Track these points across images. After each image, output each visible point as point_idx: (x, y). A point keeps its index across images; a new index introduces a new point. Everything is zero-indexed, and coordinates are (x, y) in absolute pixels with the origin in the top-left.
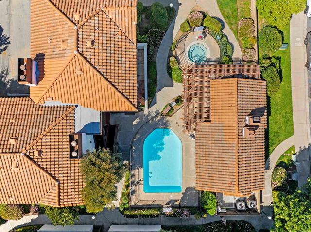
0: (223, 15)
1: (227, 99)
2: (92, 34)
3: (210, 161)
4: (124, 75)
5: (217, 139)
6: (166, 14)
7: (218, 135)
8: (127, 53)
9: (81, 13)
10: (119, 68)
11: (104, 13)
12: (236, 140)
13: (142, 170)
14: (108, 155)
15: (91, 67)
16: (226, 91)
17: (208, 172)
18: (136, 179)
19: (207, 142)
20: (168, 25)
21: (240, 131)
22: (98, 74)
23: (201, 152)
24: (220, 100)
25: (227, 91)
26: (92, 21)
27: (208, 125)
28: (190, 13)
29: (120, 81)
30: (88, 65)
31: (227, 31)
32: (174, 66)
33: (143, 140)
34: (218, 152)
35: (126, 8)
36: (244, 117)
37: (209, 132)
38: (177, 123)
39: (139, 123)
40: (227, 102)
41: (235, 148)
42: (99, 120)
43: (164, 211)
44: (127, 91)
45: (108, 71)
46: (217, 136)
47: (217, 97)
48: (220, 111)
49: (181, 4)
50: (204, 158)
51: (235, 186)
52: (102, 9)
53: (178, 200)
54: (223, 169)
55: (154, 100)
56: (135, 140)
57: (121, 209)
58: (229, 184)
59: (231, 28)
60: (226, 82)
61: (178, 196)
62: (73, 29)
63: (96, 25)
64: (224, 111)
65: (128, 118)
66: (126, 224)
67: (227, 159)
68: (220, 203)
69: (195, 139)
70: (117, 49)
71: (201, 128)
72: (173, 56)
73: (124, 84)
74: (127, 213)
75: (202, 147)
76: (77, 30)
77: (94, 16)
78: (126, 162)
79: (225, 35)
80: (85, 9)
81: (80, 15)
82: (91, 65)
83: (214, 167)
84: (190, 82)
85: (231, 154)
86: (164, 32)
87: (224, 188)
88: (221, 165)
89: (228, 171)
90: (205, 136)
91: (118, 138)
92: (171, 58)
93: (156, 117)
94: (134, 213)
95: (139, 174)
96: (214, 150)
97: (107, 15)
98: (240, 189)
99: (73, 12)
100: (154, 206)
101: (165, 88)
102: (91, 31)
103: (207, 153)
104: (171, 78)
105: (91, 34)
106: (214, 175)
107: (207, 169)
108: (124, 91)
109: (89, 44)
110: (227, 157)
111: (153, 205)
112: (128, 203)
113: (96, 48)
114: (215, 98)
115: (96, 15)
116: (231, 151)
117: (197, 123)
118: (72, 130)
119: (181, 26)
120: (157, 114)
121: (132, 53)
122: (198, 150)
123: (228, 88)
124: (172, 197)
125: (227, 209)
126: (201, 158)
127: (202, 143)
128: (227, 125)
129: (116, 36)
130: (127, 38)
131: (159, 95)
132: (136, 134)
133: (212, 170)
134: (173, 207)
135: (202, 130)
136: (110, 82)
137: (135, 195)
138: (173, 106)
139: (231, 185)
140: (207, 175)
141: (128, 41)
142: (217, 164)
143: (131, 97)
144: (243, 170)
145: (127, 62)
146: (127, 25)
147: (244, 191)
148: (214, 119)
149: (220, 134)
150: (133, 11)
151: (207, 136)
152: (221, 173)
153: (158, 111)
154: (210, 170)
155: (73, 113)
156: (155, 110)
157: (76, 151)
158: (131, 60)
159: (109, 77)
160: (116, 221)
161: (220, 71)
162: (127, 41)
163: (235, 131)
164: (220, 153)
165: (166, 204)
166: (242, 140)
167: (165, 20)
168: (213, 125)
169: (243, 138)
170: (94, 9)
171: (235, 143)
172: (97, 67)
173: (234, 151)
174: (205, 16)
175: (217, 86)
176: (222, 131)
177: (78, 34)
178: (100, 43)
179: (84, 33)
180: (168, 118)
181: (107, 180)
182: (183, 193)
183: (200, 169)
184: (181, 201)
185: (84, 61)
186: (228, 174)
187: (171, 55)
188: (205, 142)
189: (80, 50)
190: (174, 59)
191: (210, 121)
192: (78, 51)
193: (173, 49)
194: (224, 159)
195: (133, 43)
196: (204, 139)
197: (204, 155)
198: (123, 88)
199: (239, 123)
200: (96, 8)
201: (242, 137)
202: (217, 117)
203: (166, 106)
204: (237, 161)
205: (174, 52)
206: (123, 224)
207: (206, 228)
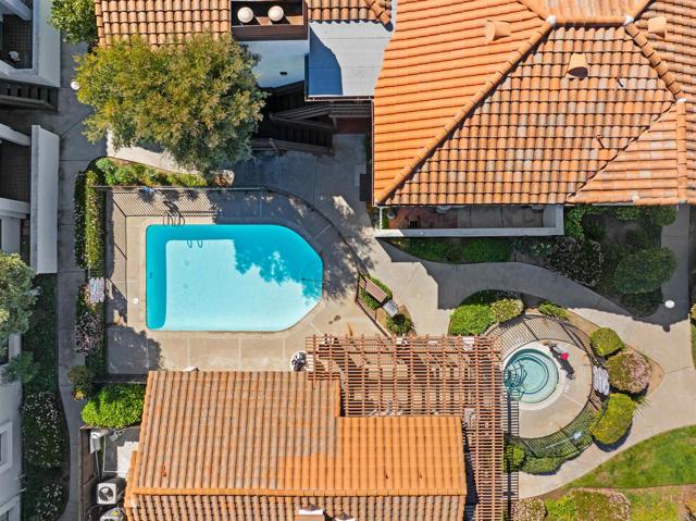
0: (637, 446)
1: (405, 466)
2: (605, 71)
3: (227, 415)
4: (481, 166)
5: (291, 434)
6: (642, 291)
7: (303, 438)
8: (546, 177)
9: (668, 37)
10: (501, 153)
11: (667, 105)
12: (288, 490)
13: (208, 221)
14: (243, 116)
15: (506, 66)
16: (429, 461)
17: (197, 405)
18: (183, 204)
19: (284, 404)
20: (611, 295)
21: (313, 501)
22: (485, 88)
23: (253, 388)
24: (404, 445)
25: (430, 466)
26: (645, 70)
27: (331, 407)
28: (646, 357)
29: (463, 153)
30: (514, 57)
31: (593, 458)
32: (497, 310)
33: (290, 223)
34: (254, 437)
35: (682, 171)
36: (354, 513)
37: (312, 410)
38: (337, 318)
39: (338, 212)
40: (397, 466)
41: (263, 486)
42: (347, 92)
43: (92, 281)
44: (434, 175)
45: (495, 118)
46: (299, 434)
47: (412, 435)
48: (372, 445)
49: (667, 329)
50: (237, 396)
51: (156, 484)
52: (681, 101)
53: (126, 321)
54: (205, 452)
55: (402, 254)
56: (292, 201)
57: (100, 164)
58: (163, 468)
59: (599, 469)
60: (454, 461)
61: (136, 320)
62: (623, 11)
63: (633, 81)
64: (372, 455)
65: (353, 182)
66: (61, 178)
67: (232, 464)
68: (115, 437)
69: (292, 367)
70: (559, 145)
71: (324, 389)
72: (526, 307)
73: (453, 166)
74: (90, 180)
75: (269, 389)
76: (621, 25)
77: (660, 77)
78: (230, 176)
79: (582, 451)
80: (679, 48)
81: (662, 35)
82: (514, 68)
83: (211, 423)
84: (454, 358)
85: (247, 475)
86: (593, 283)
87: (152, 453)
88: (217, 444)
89: (199, 464)
90: (300, 398)
91: (296, 154)
92: (519, 304)
93: (356, 260)
94: (90, 197)
95: (198, 213)
96: (259, 425)
97: (659, 115)
98: (148, 498)
99: (674, 14)
100: (109, 254)
101: (437, 285)
102: (615, 68)
103: (252, 406)
104: (463, 303)
105: (606, 68)
106: (188, 423)
107: (205, 405)
108: (434, 166)
109: (577, 61)
110: (240, 464)
111: (113, 251)
112: (118, 183)
113: (565, 83)
114: (408, 429)
115: (662, 84)
116: (256, 475)
117: (335, 375)
118: (317, 13)
119: (610, 330)
120: (364, 265)
121: (545, 190)
122: (262, 379)
123: (438, 466)
124: (134, 302)
125: (100, 453)
126: (238, 388)
127: (281, 392)
128: (330, 465)
129: (596, 144)
130: (591, 175)
131: (416, 268)
132: (308, 206)
133: (204, 420)
134: (105, 306)
135: (317, 391)
136: (460, 125)
137: (141, 200)
138: (386, 307)
139: (158, 474)
140: (190, 405)
141: (582, 179)
142: (218, 434)
143: (415, 188)
144: (203, 509)
145: (518, 174)
146: (629, 175)
147: (143, 511)
148: (347, 426)
149: (306, 443)
150: (674, 192)
151: (300, 405)
152: (193, 444)
153: (372, 267)
154: (204, 414)
155: (367, 15)
156: (373, 259)
157: (254, 19)
158: (526, 187)
159: (475, 120)
160: (69, 150)
161: (487, 443)
162: (583, 174)
163: (313, 488)
164: (250, 444)
165: (114, 287)
166: (289, 506)
167: (628, 285)
168: (331, 423)
169: (293, 509)
170: (679, 77)
171: (280, 487)
172: (506, 85)
173: (255, 486)
174: (637, 396)
175: (444, 435)
176: (314, 450)
177: (607, 26)
178: (577, 95)
179: (608, 47)
180: (351, 293)
181: (165, 113)
182: (143, 333)
183: (208, 385)
184: (122, 327)
185: (524, 46)
186: (191, 465)
187: (528, 302)
188: (284, 399)
189: (560, 33)
190: (516, 312)
191: (342, 414)
192: (557, 26)
193: (543, 307)
194: (233, 454)
195: (574, 194)
196: (292, 398)
197: (245, 395)
198: (443, 164)
199: (338, 500)
200: (684, 83)
201: (297, 506)
202: (355, 435)
203: (384, 289)
204: (227, 492)
205: (535, 312)
206: (60, 169)
207: (47, 396)
